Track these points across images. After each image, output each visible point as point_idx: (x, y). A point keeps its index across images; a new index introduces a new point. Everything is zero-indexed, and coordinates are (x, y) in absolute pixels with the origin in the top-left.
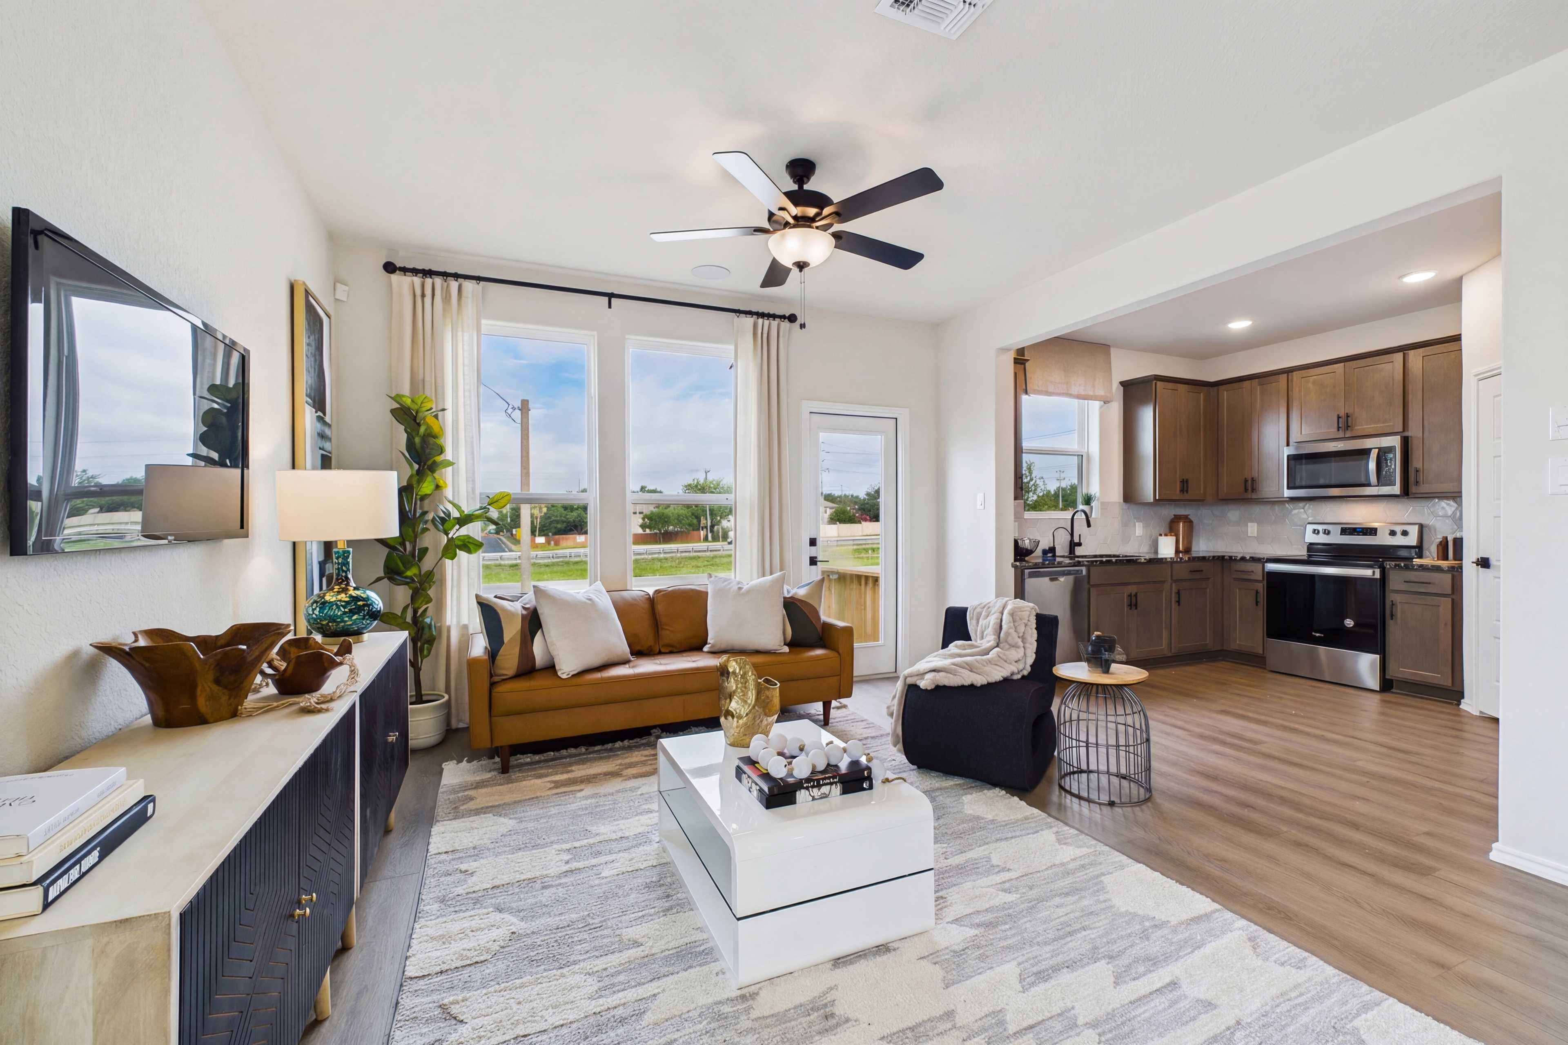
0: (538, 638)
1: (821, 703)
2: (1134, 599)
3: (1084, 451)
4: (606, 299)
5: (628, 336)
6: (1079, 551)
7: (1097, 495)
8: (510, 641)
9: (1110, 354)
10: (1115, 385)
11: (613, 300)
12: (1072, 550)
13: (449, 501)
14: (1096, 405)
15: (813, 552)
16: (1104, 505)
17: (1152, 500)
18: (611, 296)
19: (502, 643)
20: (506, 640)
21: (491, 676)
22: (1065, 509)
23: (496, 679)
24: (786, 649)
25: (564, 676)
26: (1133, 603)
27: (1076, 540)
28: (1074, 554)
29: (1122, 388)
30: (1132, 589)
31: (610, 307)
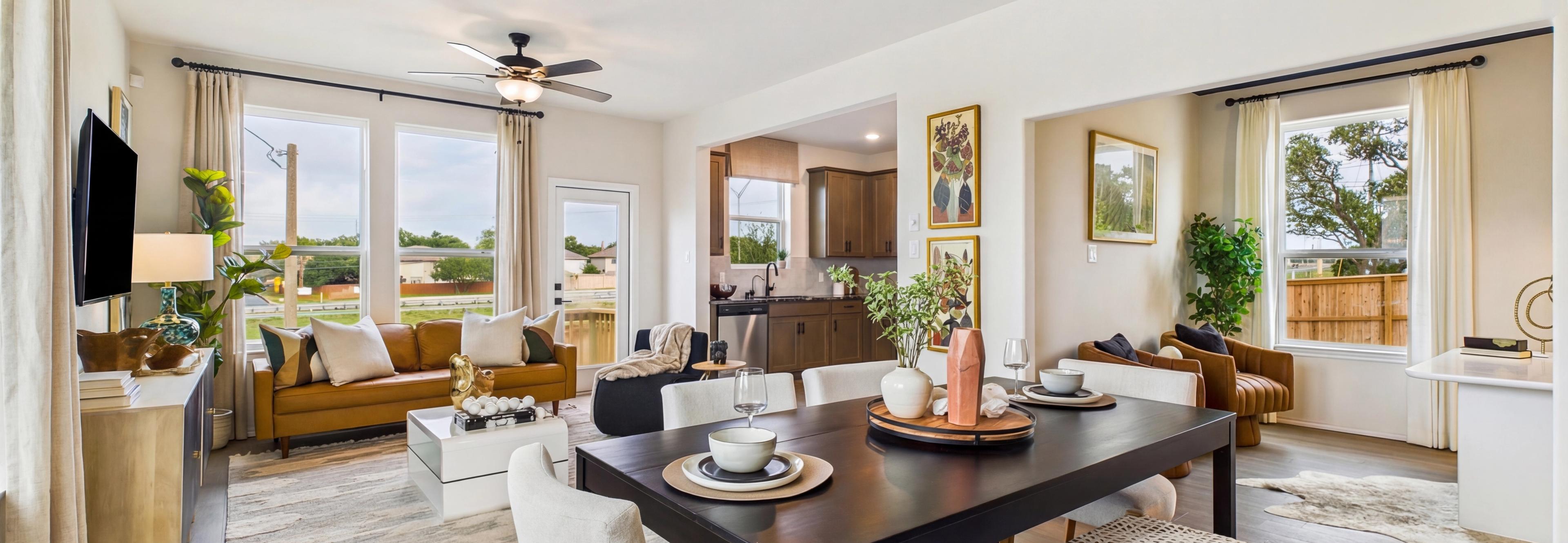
0: (314, 358)
1: (551, 403)
2: (801, 327)
3: (781, 220)
4: (379, 94)
5: (397, 123)
6: (772, 293)
7: (789, 253)
8: (290, 360)
9: (797, 150)
10: (802, 172)
11: (384, 96)
12: (767, 293)
13: (234, 253)
14: (788, 186)
15: (559, 294)
16: (794, 260)
17: (825, 256)
18: (382, 92)
19: (284, 362)
20: (286, 360)
21: (274, 386)
22: (763, 262)
23: (277, 388)
24: (523, 364)
25: (337, 385)
26: (801, 328)
27: (771, 285)
28: (769, 295)
29: (808, 174)
30: (801, 320)
31: (381, 99)
